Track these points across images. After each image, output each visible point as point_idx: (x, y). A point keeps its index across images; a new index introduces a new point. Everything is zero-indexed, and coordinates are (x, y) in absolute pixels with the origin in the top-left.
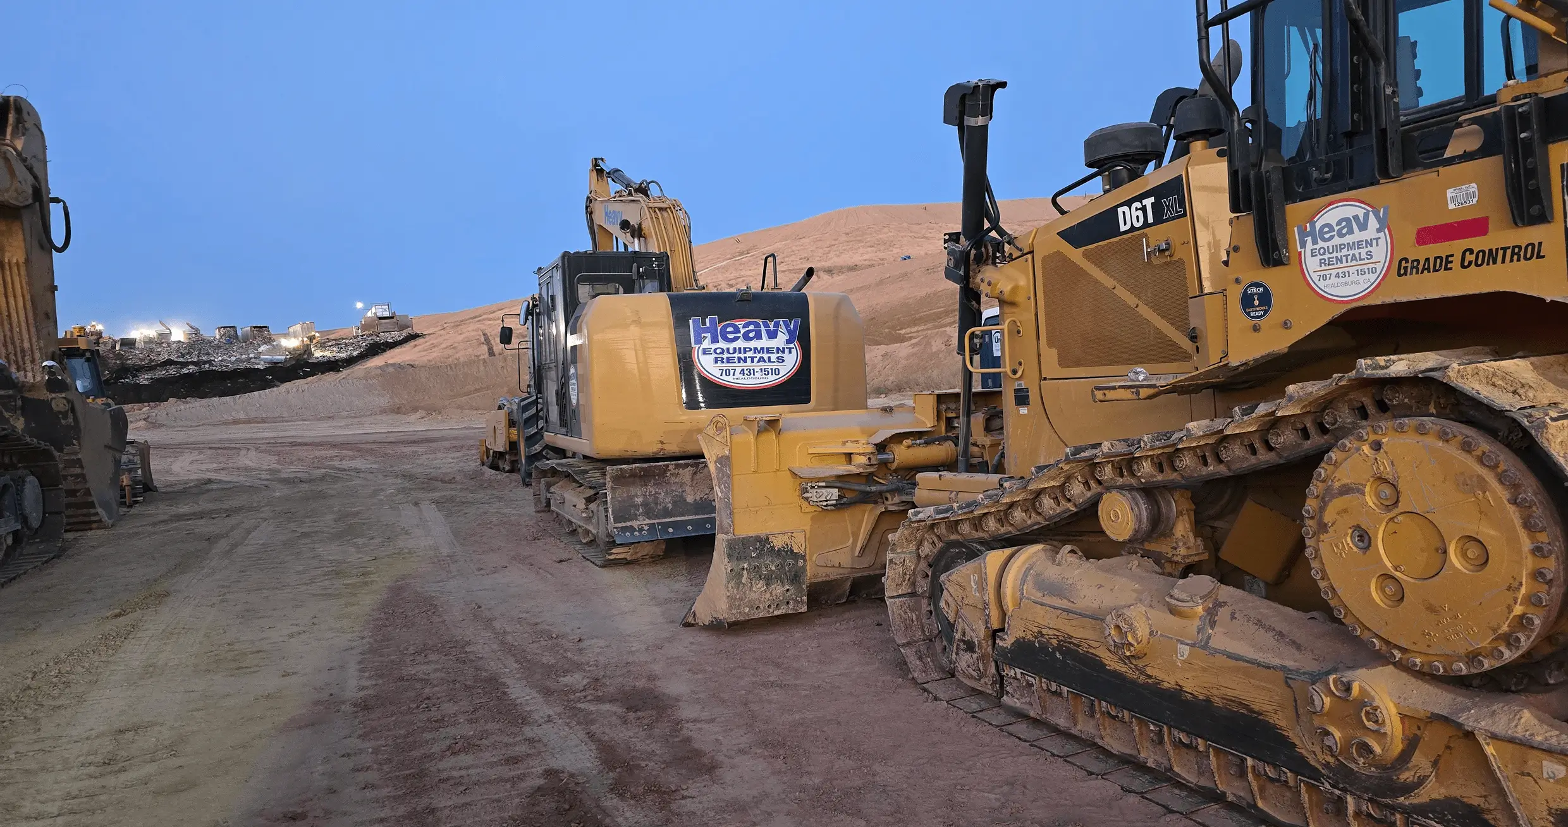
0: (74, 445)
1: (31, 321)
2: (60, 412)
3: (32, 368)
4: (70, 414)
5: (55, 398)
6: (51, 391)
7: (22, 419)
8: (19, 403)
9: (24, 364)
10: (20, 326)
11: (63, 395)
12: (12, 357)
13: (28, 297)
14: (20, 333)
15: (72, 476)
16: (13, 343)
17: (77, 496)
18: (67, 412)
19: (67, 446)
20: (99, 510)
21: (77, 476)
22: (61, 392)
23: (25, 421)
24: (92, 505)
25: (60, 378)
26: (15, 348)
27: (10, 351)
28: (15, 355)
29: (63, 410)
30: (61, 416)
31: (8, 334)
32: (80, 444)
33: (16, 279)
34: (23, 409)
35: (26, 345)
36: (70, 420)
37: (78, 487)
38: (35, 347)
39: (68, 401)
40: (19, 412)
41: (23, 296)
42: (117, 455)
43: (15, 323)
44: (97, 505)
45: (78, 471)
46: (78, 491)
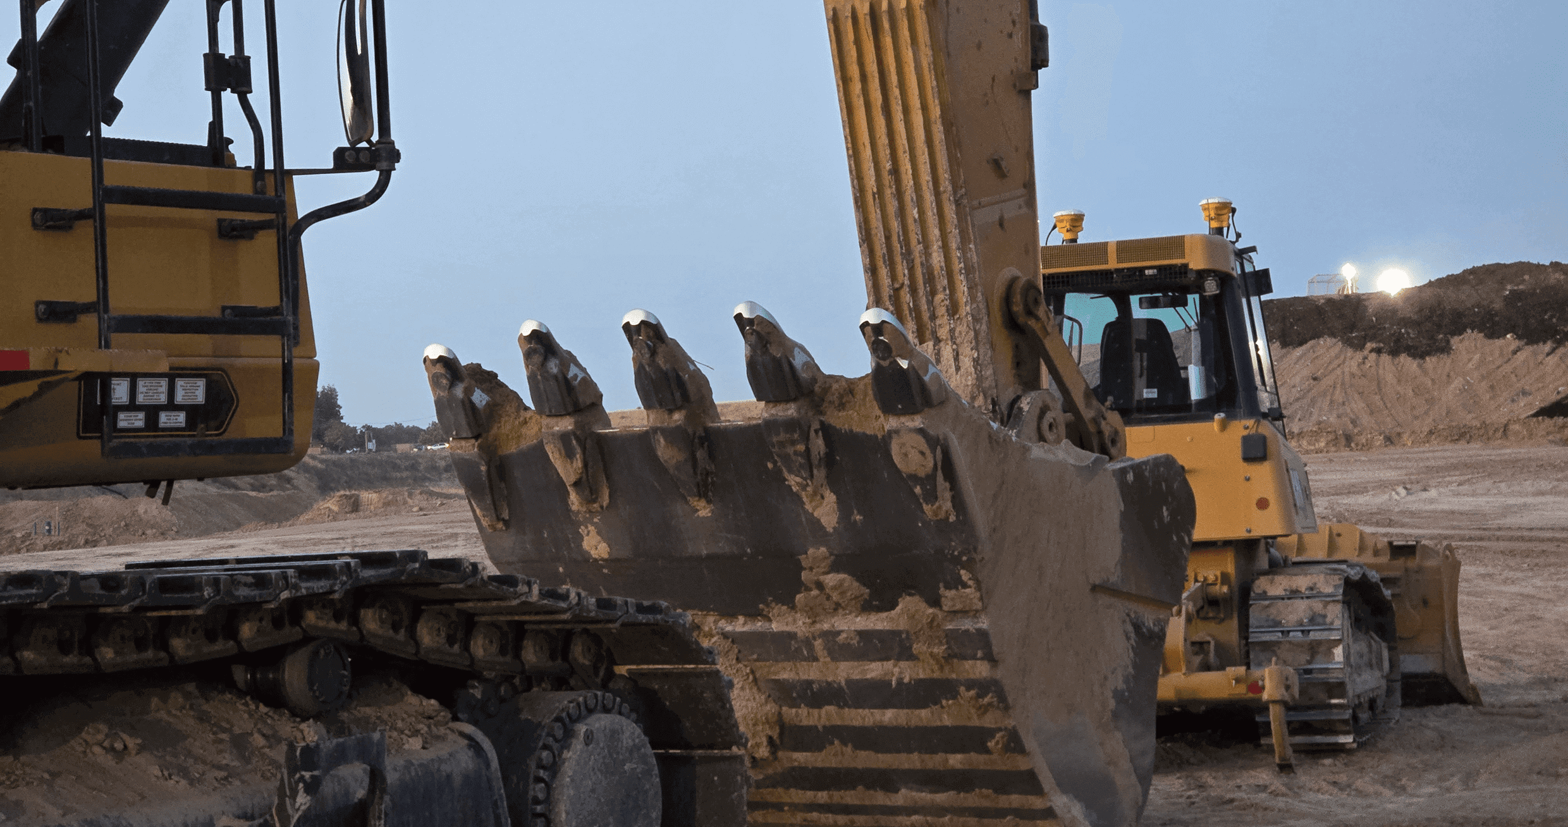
0: (965, 586)
1: (946, 185)
2: (914, 478)
3: (952, 331)
4: (942, 484)
5: (897, 432)
6: (888, 408)
7: (830, 497)
8: (819, 445)
9: (933, 317)
10: (919, 202)
11: (917, 422)
12: (906, 297)
13: (936, 112)
14: (922, 221)
15: (970, 684)
16: (908, 254)
17: (988, 751)
18: (931, 477)
19: (948, 587)
20: (1060, 801)
21: (982, 687)
22: (911, 410)
23: (840, 501)
24: (1029, 782)
25: (904, 364)
26: (911, 269)
27: (901, 278)
28: (914, 291)
29: (922, 473)
30: (918, 490)
31: (895, 225)
32: (978, 583)
33: (908, 55)
34: (829, 461)
35: (937, 259)
36: (946, 504)
37: (989, 721)
38: (958, 266)
39: (934, 442)
40: (820, 474)
41: (925, 108)
42: (1149, 617)
43: (909, 194)
44: (1047, 780)
45: (980, 669)
46: (990, 733)
